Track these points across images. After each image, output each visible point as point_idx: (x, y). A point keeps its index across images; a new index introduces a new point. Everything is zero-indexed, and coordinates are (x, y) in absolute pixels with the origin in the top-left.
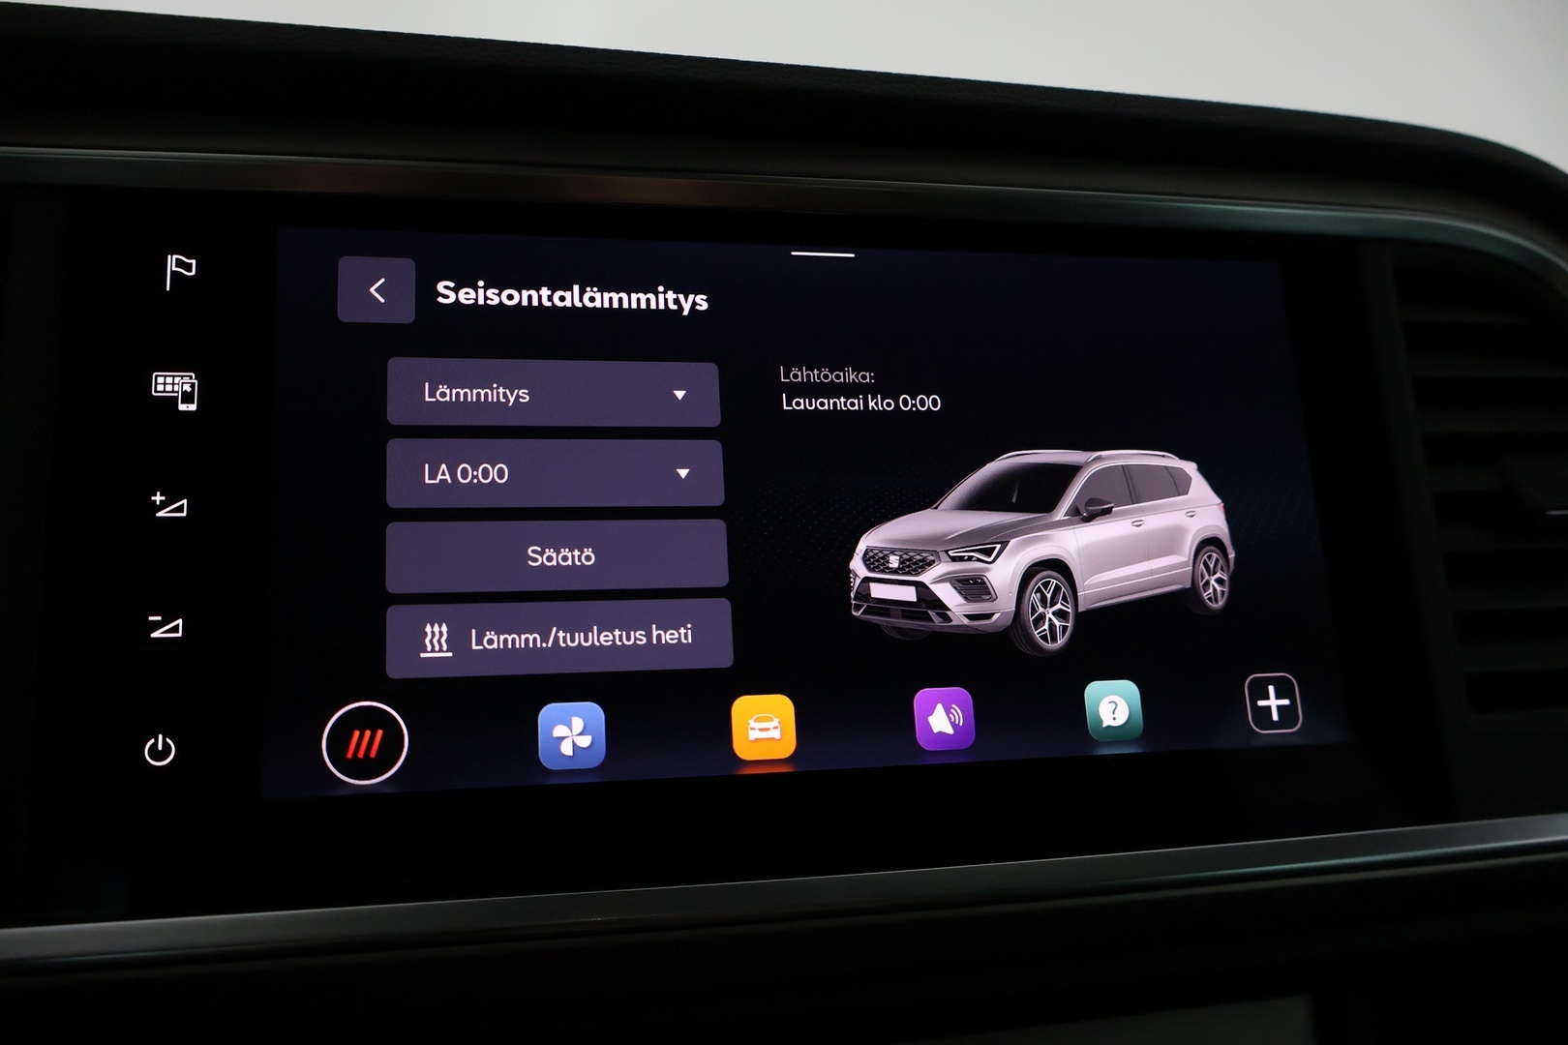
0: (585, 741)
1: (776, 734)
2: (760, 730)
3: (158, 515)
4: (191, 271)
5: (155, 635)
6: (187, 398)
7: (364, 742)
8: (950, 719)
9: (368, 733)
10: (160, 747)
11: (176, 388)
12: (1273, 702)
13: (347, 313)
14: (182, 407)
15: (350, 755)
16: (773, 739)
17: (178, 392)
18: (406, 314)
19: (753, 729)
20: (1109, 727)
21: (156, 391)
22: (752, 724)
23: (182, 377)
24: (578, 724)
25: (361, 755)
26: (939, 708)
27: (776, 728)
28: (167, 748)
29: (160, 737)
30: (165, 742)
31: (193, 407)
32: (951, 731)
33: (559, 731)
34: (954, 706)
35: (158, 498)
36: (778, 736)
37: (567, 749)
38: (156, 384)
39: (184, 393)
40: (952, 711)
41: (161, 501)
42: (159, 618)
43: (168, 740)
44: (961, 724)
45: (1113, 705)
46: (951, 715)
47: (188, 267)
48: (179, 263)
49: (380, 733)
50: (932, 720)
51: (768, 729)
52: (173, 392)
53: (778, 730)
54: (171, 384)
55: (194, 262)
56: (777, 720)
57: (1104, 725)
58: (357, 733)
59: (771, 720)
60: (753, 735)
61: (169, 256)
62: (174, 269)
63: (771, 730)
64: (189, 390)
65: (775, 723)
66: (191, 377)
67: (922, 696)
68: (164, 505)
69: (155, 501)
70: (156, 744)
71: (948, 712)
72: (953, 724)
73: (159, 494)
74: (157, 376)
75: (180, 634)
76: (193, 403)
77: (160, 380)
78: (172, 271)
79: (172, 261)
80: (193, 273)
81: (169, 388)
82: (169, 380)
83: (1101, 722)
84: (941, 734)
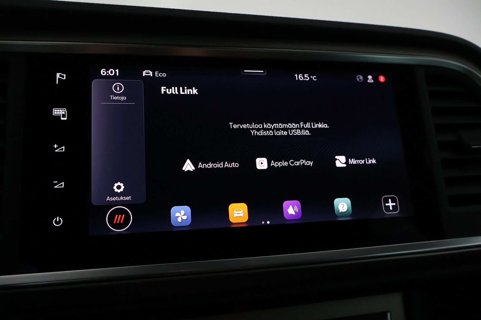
0: (185, 218)
1: (242, 215)
2: (237, 214)
3: (56, 151)
4: (64, 78)
5: (56, 187)
7: (119, 218)
8: (294, 210)
9: (120, 216)
10: (58, 220)
11: (60, 113)
12: (390, 204)
14: (62, 119)
15: (115, 222)
17: (61, 114)
19: (235, 213)
20: (341, 212)
21: (54, 114)
22: (235, 212)
23: (62, 109)
24: (183, 212)
25: (118, 222)
26: (291, 207)
27: (242, 213)
28: (60, 221)
29: (58, 217)
30: (59, 219)
31: (65, 119)
32: (294, 213)
33: (177, 214)
34: (295, 206)
35: (56, 146)
37: (179, 220)
38: (54, 112)
39: (63, 114)
40: (295, 207)
41: (56, 147)
42: (57, 182)
43: (60, 218)
44: (297, 211)
45: (343, 205)
46: (294, 209)
47: (63, 77)
48: (60, 76)
49: (124, 216)
50: (288, 210)
51: (240, 214)
54: (59, 112)
55: (65, 75)
56: (242, 211)
57: (340, 211)
58: (117, 216)
59: (240, 211)
60: (235, 215)
63: (241, 214)
65: (242, 212)
66: (65, 110)
67: (285, 203)
68: (57, 148)
69: (55, 147)
70: (56, 220)
71: (293, 208)
72: (295, 212)
73: (56, 145)
74: (54, 109)
75: (63, 187)
76: (65, 117)
77: (56, 111)
78: (58, 78)
79: (58, 75)
80: (65, 78)
81: (58, 113)
82: (58, 111)
83: (339, 210)
84: (291, 214)
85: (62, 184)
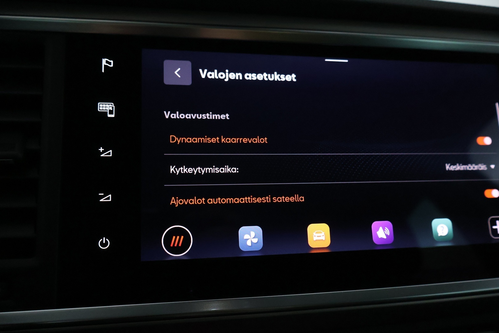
0: (255, 241)
1: (323, 238)
2: (318, 236)
3: (102, 156)
5: (101, 200)
6: (111, 112)
7: (177, 240)
8: (385, 233)
9: (178, 237)
10: (104, 242)
11: (107, 109)
13: (167, 81)
14: (109, 116)
15: (172, 245)
16: (322, 240)
17: (107, 110)
18: (188, 82)
19: (315, 236)
20: (441, 236)
21: (100, 110)
22: (315, 234)
23: (109, 104)
24: (253, 234)
25: (176, 245)
26: (381, 229)
27: (323, 236)
28: (106, 242)
29: (104, 238)
30: (106, 241)
31: (113, 116)
32: (385, 237)
33: (246, 237)
34: (386, 228)
35: (101, 150)
36: (324, 239)
37: (249, 243)
38: (100, 107)
39: (110, 110)
40: (385, 230)
42: (103, 194)
43: (107, 239)
44: (389, 235)
45: (442, 228)
46: (385, 231)
47: (110, 63)
48: (107, 62)
49: (182, 237)
50: (378, 233)
51: (320, 236)
52: (106, 110)
53: (324, 237)
54: (105, 107)
55: (112, 62)
56: (323, 233)
57: (439, 235)
58: (174, 237)
59: (321, 233)
60: (315, 238)
61: (103, 59)
62: (106, 64)
63: (322, 236)
64: (112, 109)
65: (323, 234)
66: (112, 104)
67: (375, 224)
68: (103, 152)
70: (102, 241)
72: (386, 235)
73: (101, 148)
74: (100, 104)
75: (110, 200)
76: (113, 114)
77: (101, 105)
78: (104, 65)
79: (104, 61)
80: (112, 66)
81: (104, 109)
82: (104, 105)
83: (437, 234)
84: (382, 239)
85: (110, 197)
